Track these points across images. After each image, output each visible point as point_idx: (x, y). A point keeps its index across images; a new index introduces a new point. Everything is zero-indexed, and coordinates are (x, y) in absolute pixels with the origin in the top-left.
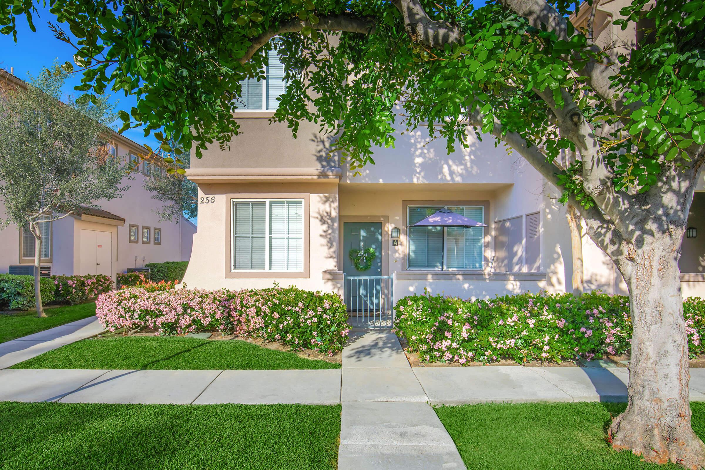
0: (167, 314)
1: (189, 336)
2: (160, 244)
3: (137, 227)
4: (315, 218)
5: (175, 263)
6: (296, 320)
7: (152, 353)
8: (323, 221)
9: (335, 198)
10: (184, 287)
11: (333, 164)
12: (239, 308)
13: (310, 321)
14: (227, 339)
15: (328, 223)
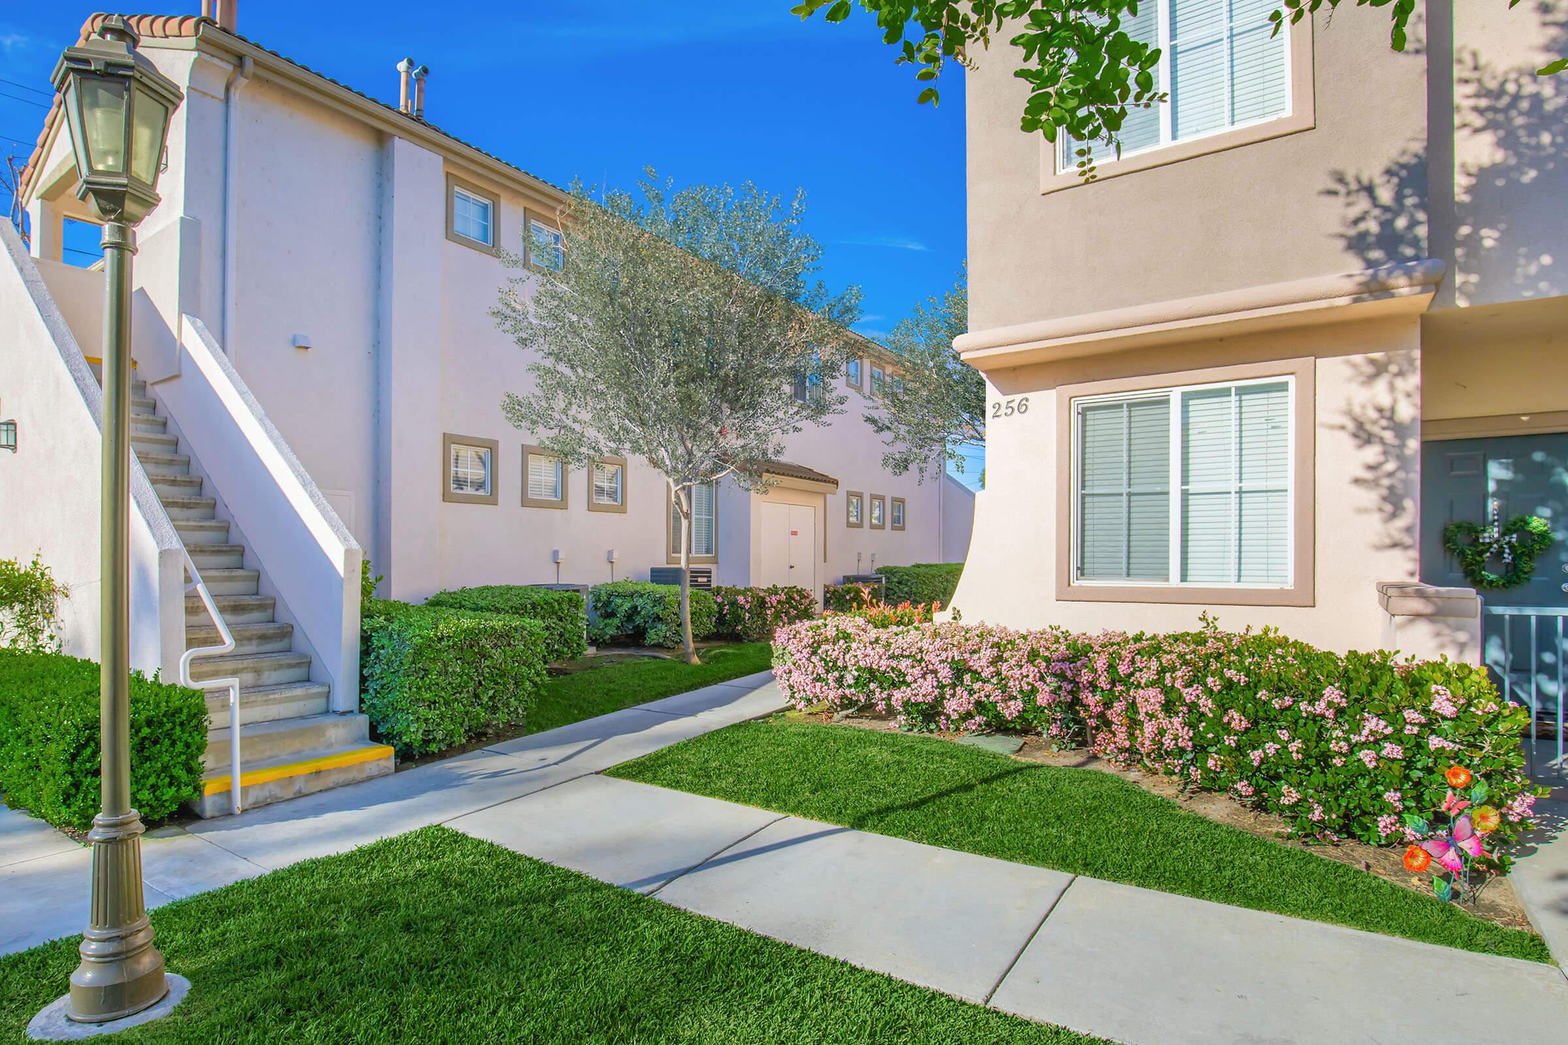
0: (915, 681)
1: (966, 740)
2: (903, 529)
3: (860, 496)
4: (1332, 427)
5: (931, 566)
6: (1312, 744)
7: (879, 780)
8: (1363, 435)
9: (1411, 362)
10: (955, 618)
11: (1409, 252)
12: (1103, 682)
13: (1372, 753)
14: (1067, 762)
15: (1382, 441)
